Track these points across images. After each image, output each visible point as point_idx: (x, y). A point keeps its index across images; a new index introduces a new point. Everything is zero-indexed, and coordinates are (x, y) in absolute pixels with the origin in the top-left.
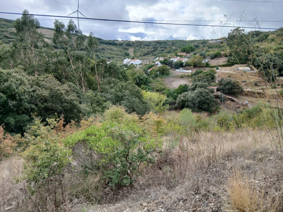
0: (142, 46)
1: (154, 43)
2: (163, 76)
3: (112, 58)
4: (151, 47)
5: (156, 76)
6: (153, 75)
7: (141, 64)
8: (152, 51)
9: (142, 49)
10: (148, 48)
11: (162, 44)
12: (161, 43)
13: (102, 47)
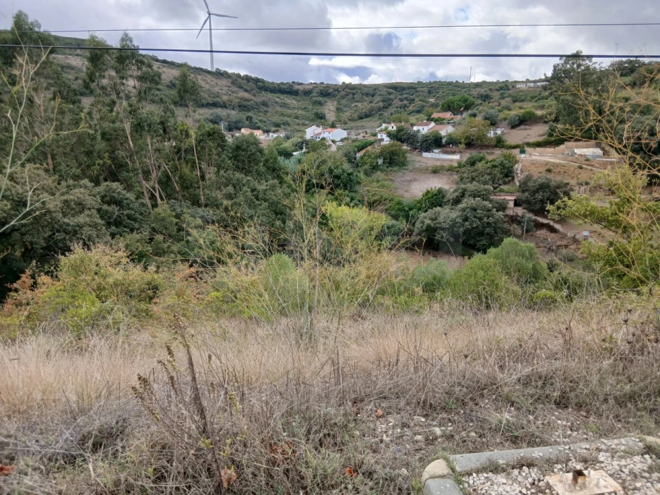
0: (356, 96)
1: (385, 89)
2: (390, 169)
3: (283, 124)
4: (377, 98)
5: (375, 168)
6: (367, 167)
7: (345, 138)
8: (380, 109)
9: (357, 104)
10: (371, 102)
11: (404, 92)
12: (404, 89)
13: (263, 98)
